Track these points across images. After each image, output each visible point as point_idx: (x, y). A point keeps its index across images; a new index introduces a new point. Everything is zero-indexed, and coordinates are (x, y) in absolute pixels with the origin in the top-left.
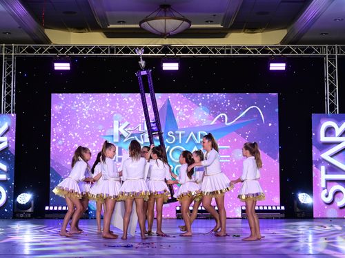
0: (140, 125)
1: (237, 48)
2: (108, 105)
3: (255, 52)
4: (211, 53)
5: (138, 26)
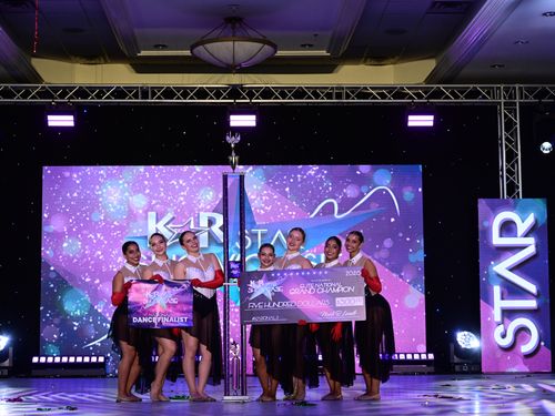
0: (192, 218)
1: (353, 89)
3: (383, 96)
4: (310, 98)
5: (188, 53)
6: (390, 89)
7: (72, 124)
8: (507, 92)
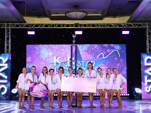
0: (65, 58)
1: (108, 24)
3: (116, 26)
4: (96, 27)
5: (64, 15)
6: (118, 24)
7: (34, 34)
8: (149, 25)
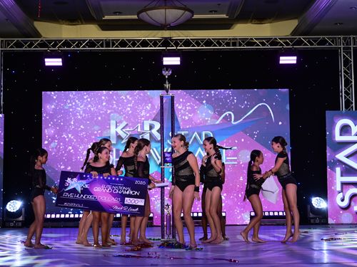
0: (139, 125)
1: (244, 40)
2: (104, 104)
3: (263, 44)
4: (215, 46)
6: (268, 40)
7: (61, 64)
8: (345, 41)
